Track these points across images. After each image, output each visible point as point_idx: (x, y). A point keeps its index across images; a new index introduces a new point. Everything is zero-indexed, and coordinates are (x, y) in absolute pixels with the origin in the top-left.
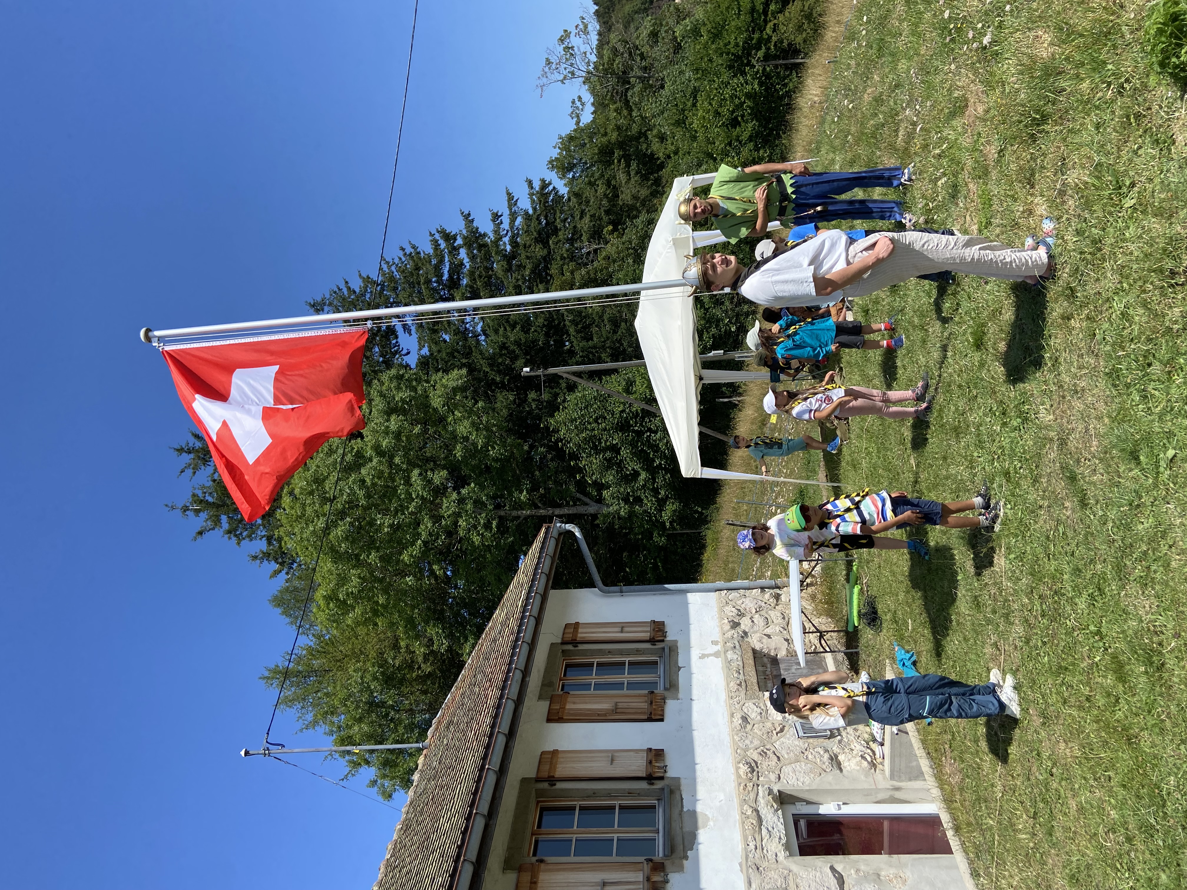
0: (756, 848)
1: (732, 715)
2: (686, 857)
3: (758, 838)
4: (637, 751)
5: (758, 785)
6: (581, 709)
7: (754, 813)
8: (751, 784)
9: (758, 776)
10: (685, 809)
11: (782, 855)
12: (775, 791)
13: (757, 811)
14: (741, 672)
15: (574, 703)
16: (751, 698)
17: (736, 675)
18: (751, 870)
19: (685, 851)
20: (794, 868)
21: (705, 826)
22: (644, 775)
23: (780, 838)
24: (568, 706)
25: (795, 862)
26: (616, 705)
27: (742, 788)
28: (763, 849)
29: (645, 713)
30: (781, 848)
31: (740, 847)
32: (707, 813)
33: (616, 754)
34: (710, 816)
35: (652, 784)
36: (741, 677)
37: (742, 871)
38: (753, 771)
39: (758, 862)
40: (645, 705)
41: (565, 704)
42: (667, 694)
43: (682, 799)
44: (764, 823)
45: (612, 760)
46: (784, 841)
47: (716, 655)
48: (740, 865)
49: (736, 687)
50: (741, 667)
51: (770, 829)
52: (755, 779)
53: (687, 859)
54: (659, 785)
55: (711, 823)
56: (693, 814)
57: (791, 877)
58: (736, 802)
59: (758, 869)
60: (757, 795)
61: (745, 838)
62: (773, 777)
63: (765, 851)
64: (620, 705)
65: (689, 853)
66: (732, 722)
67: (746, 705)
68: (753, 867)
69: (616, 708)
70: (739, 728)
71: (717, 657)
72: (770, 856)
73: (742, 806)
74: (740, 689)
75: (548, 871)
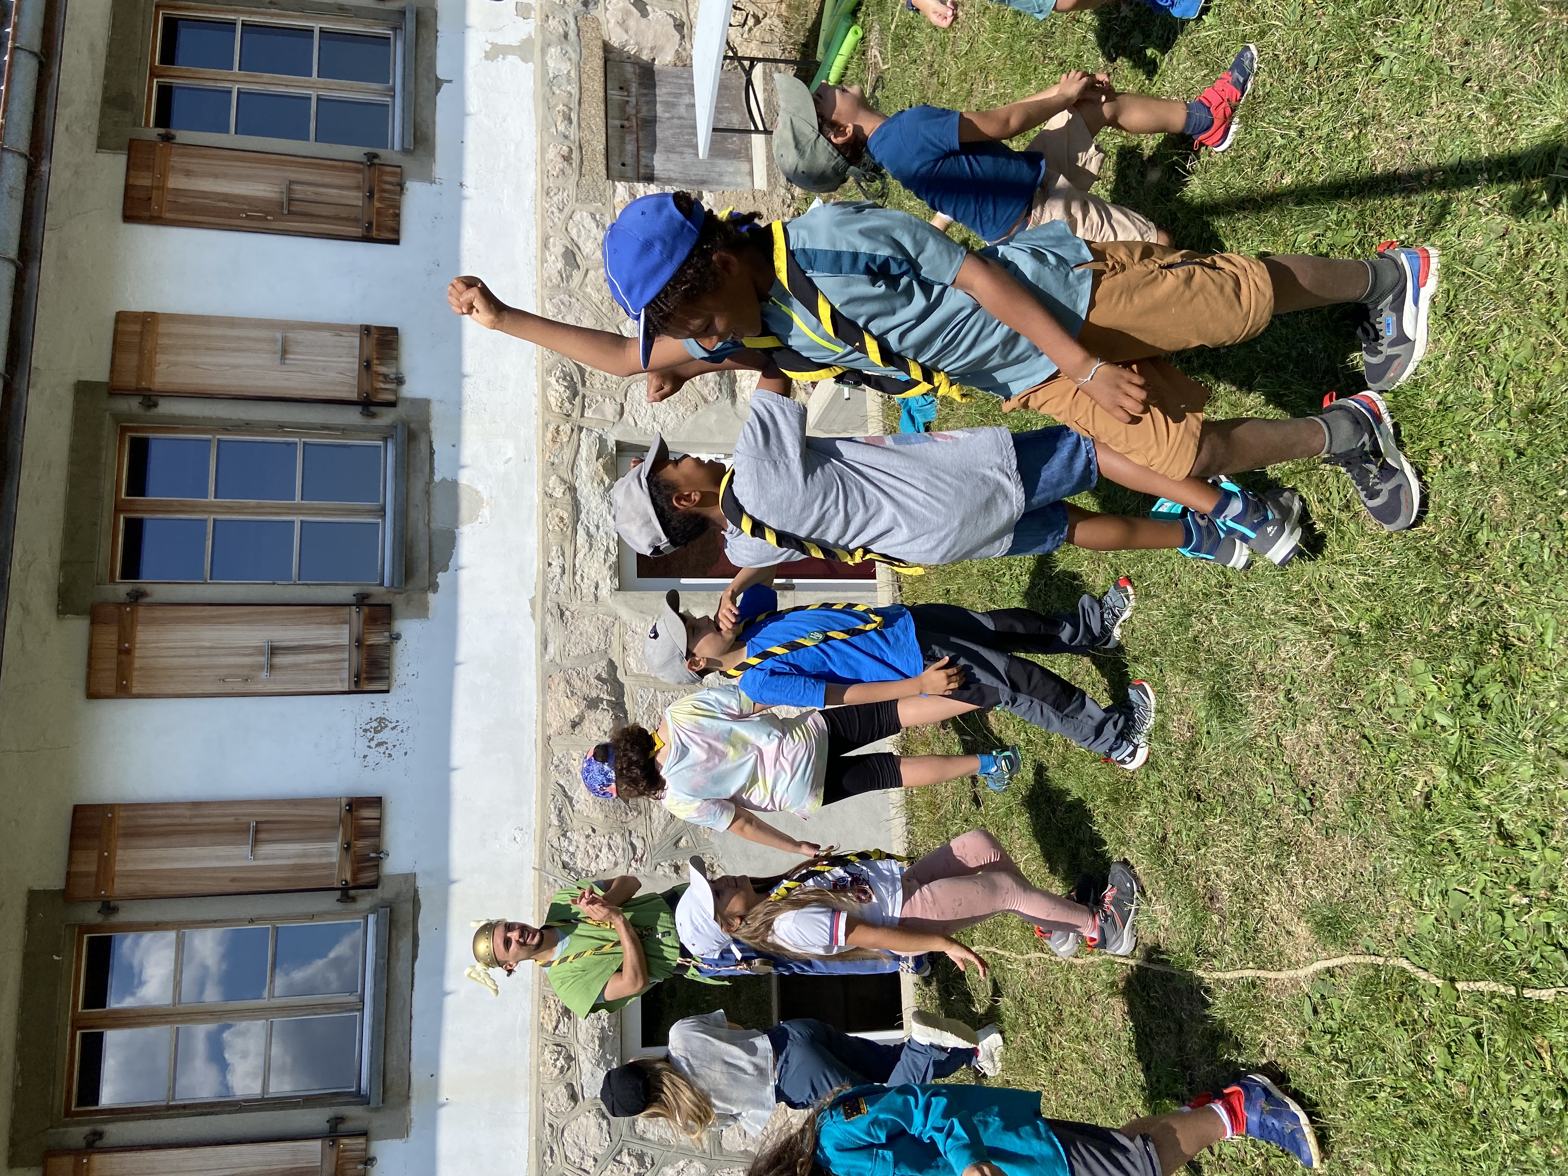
0: (563, 572)
1: (545, 245)
2: (433, 587)
3: (569, 552)
4: (337, 329)
5: (581, 429)
6: (205, 195)
7: (568, 496)
8: (568, 427)
9: (584, 406)
10: (437, 478)
11: (607, 586)
12: (611, 444)
13: (572, 489)
14: (574, 117)
15: (188, 173)
16: (587, 200)
17: (561, 128)
18: (549, 619)
19: (432, 573)
20: (624, 614)
21: (474, 517)
22: (354, 396)
23: (608, 551)
24: (175, 182)
25: (626, 603)
26: (289, 190)
27: (549, 436)
28: (574, 574)
29: (357, 220)
30: (606, 573)
31: (535, 565)
32: (480, 488)
33: (291, 335)
34: (485, 495)
35: (373, 415)
36: (573, 132)
37: (533, 616)
38: (575, 394)
39: (563, 600)
40: (355, 198)
41: (164, 176)
42: (407, 163)
43: (432, 453)
44: (583, 516)
45: (284, 352)
46: (613, 558)
47: (523, 50)
48: (532, 602)
49: (560, 164)
50: (574, 105)
51: (593, 529)
52: (576, 414)
53: (435, 591)
54: (386, 417)
55: (485, 512)
56: (453, 486)
57: (616, 630)
58: (535, 468)
59: (562, 614)
60: (577, 452)
61: (546, 550)
62: (610, 409)
63: (578, 578)
64: (300, 191)
65: (441, 577)
66: (544, 261)
67: (577, 217)
68: (555, 611)
69: (290, 200)
70: (556, 279)
71: (525, 60)
72: (587, 587)
73: (546, 477)
74: (569, 171)
75: (153, 621)
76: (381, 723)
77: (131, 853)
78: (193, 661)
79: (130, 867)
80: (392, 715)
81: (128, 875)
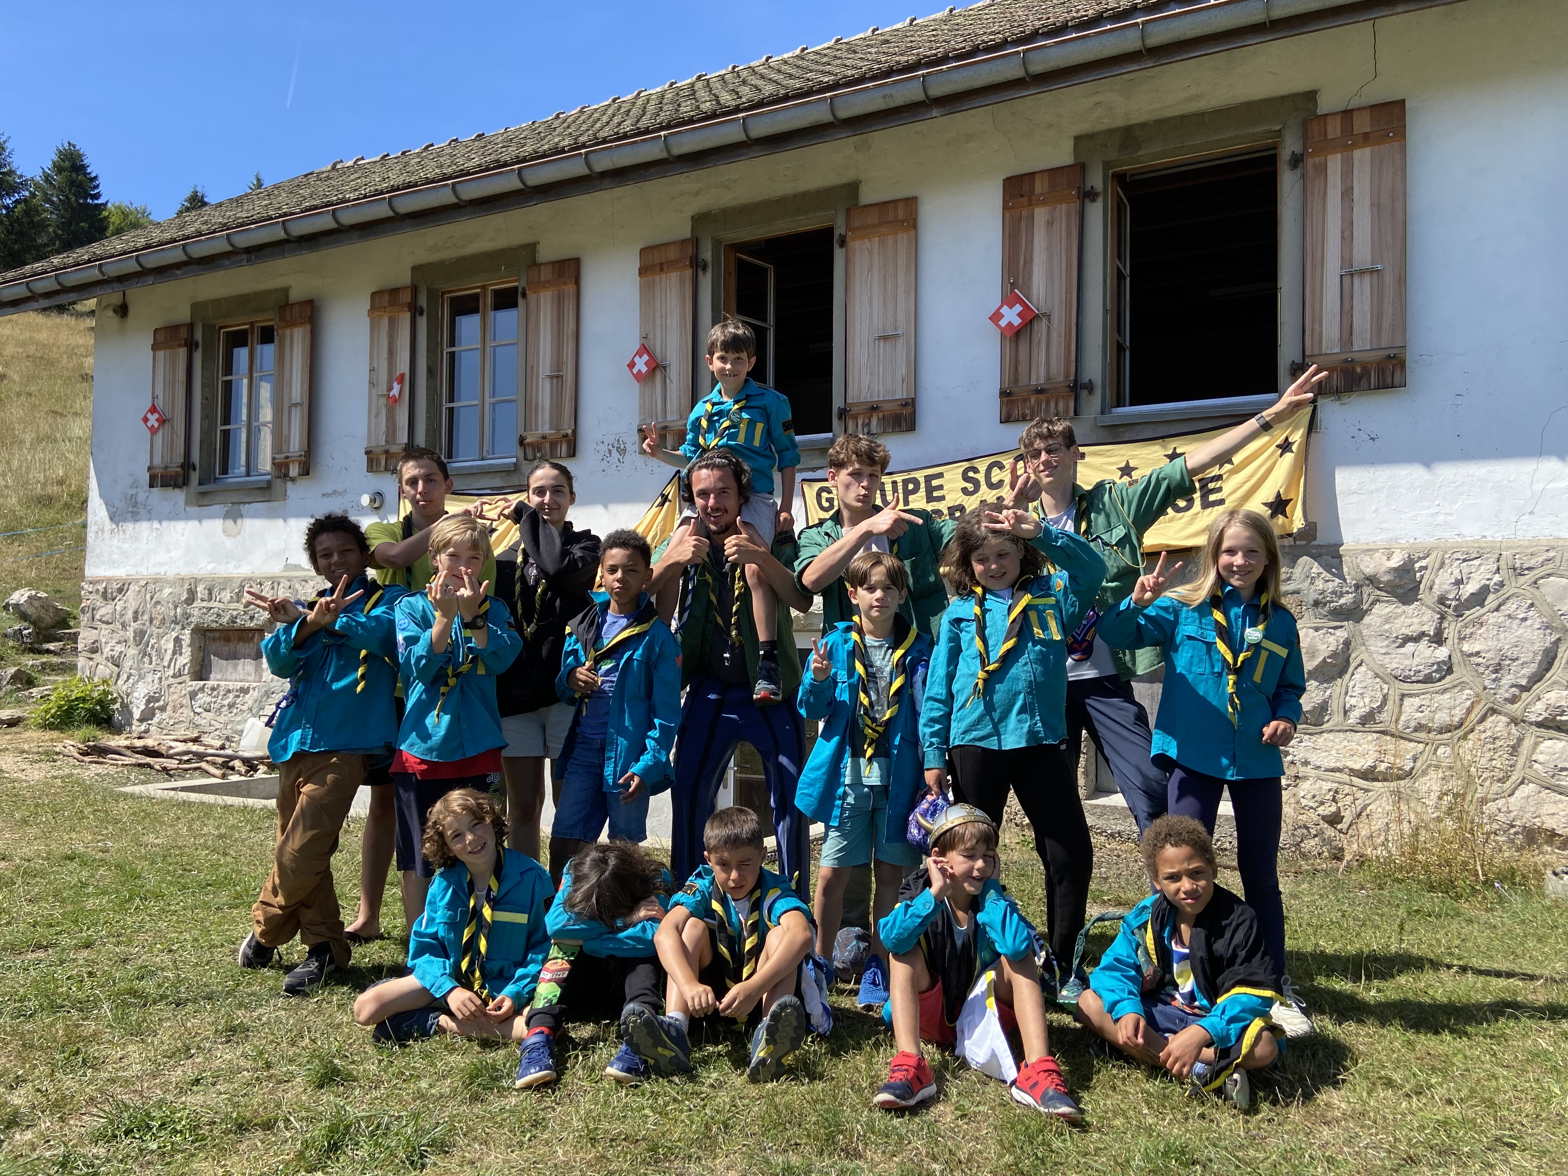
15: (1050, 224)
24: (1040, 214)
40: (1038, 378)
41: (1044, 203)
45: (885, 338)
75: (682, 282)
76: (622, 451)
77: (549, 301)
78: (658, 314)
79: (542, 301)
80: (628, 459)
81: (538, 300)
